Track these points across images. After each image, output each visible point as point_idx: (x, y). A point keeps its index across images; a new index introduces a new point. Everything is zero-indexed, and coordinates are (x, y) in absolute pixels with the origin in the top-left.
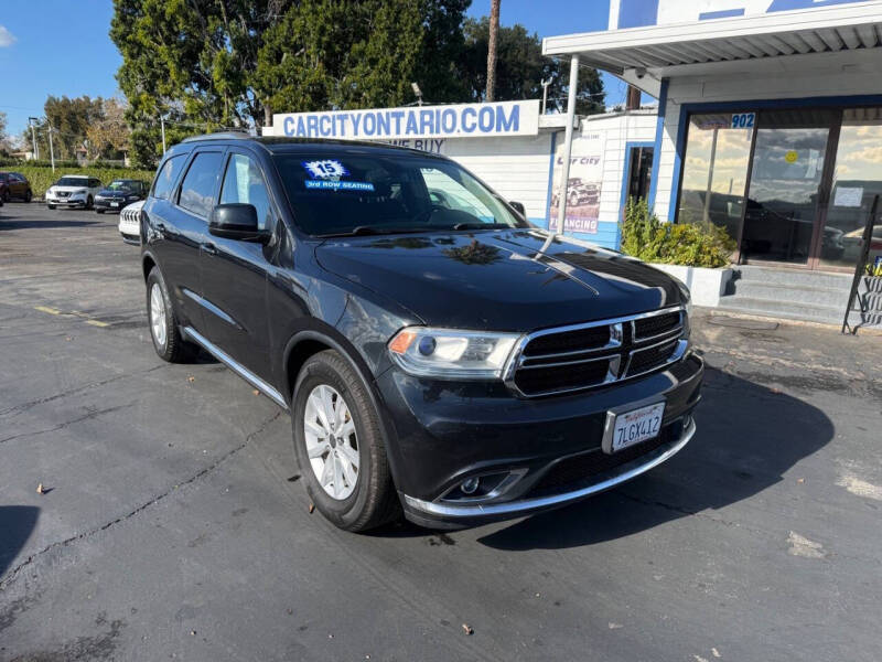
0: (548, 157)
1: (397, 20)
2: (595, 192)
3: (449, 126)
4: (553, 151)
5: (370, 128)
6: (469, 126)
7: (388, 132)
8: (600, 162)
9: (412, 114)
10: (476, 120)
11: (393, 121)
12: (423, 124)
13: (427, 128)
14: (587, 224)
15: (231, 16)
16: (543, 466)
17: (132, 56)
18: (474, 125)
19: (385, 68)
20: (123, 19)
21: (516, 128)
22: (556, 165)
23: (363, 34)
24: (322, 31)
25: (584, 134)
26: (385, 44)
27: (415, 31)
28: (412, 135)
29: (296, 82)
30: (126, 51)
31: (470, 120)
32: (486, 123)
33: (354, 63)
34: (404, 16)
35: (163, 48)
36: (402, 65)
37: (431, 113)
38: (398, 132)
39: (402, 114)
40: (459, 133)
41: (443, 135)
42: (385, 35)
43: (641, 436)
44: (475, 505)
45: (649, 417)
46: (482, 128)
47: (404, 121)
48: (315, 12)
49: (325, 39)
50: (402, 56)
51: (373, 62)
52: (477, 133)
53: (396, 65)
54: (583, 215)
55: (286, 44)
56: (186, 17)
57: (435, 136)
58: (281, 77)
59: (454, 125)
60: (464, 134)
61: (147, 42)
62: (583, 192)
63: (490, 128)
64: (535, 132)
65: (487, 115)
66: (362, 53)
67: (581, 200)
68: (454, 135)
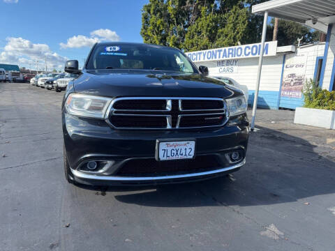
0: (281, 65)
1: (237, 19)
2: (301, 80)
3: (239, 54)
4: (284, 63)
5: (209, 56)
6: (247, 53)
7: (216, 58)
8: (304, 67)
9: (225, 50)
10: (250, 51)
11: (218, 53)
12: (229, 53)
13: (230, 55)
14: (297, 94)
15: (178, 23)
16: (121, 161)
17: (146, 40)
18: (249, 53)
19: (230, 38)
20: (144, 28)
21: (267, 53)
22: (285, 68)
23: (223, 26)
24: (208, 26)
25: (298, 54)
26: (231, 28)
27: (244, 23)
28: (225, 58)
29: (197, 45)
30: (144, 38)
31: (248, 51)
32: (254, 52)
33: (219, 37)
34: (240, 17)
35: (155, 36)
36: (238, 36)
37: (232, 49)
38: (219, 57)
39: (221, 50)
40: (243, 56)
41: (237, 57)
42: (232, 25)
43: (180, 156)
44: (92, 174)
45: (185, 147)
46: (253, 54)
47: (222, 53)
48: (206, 19)
49: (209, 28)
50: (238, 33)
51: (226, 36)
52: (250, 56)
53: (235, 36)
54: (296, 90)
55: (195, 32)
56: (163, 25)
57: (233, 58)
58: (192, 44)
59: (241, 53)
60: (245, 57)
61: (151, 35)
62: (296, 80)
63: (255, 54)
64: (275, 54)
65: (255, 49)
66: (222, 33)
67: (295, 83)
68: (241, 57)
